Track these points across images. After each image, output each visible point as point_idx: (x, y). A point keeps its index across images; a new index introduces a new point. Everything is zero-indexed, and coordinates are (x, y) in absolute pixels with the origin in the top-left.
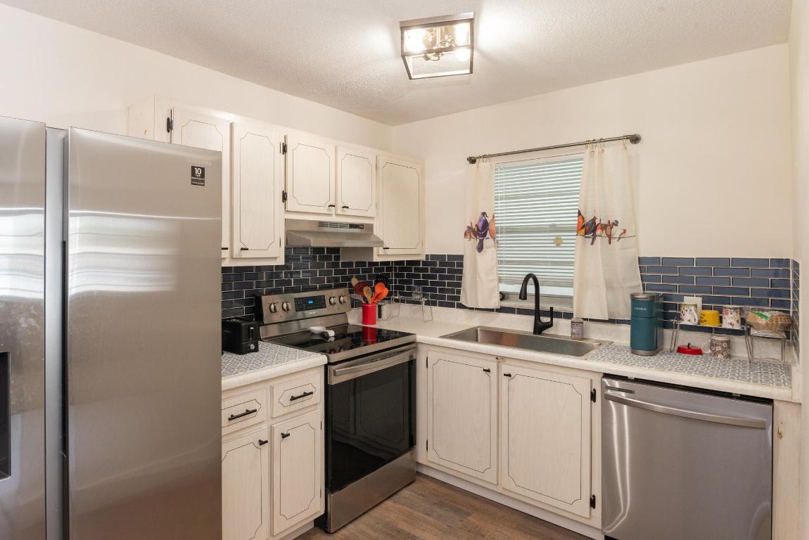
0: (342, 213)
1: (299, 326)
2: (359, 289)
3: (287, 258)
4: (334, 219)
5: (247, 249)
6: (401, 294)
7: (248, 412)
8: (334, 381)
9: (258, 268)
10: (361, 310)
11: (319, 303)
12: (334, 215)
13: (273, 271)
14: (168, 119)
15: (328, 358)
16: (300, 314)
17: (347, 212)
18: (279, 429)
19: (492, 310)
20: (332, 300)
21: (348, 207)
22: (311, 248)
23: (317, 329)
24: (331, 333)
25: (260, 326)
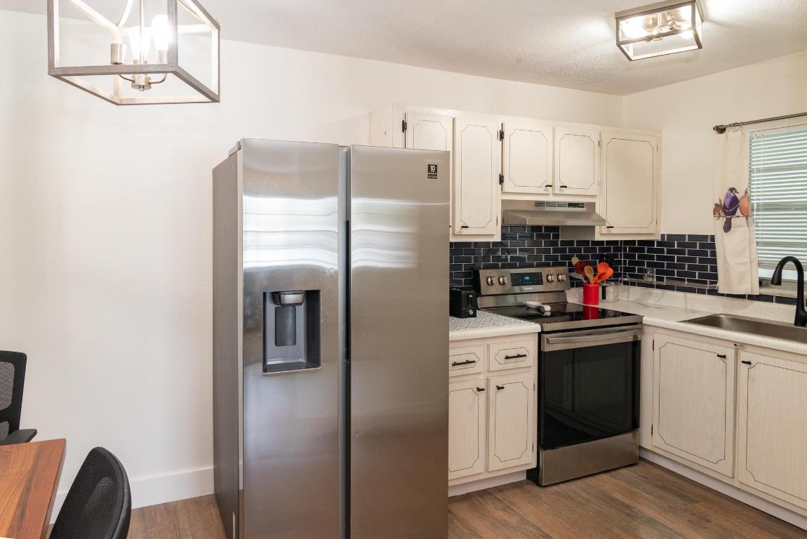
0: (559, 193)
1: (516, 300)
2: (580, 269)
3: (504, 236)
4: (551, 199)
5: (467, 227)
6: (631, 276)
7: (468, 362)
8: (547, 348)
9: (476, 244)
10: (582, 290)
11: (536, 279)
12: (551, 195)
13: (490, 248)
14: (403, 121)
15: (542, 328)
16: (517, 289)
17: (565, 191)
18: (495, 382)
19: (742, 297)
20: (550, 278)
21: (566, 187)
22: (528, 227)
23: (533, 303)
24: (547, 308)
25: (478, 296)
